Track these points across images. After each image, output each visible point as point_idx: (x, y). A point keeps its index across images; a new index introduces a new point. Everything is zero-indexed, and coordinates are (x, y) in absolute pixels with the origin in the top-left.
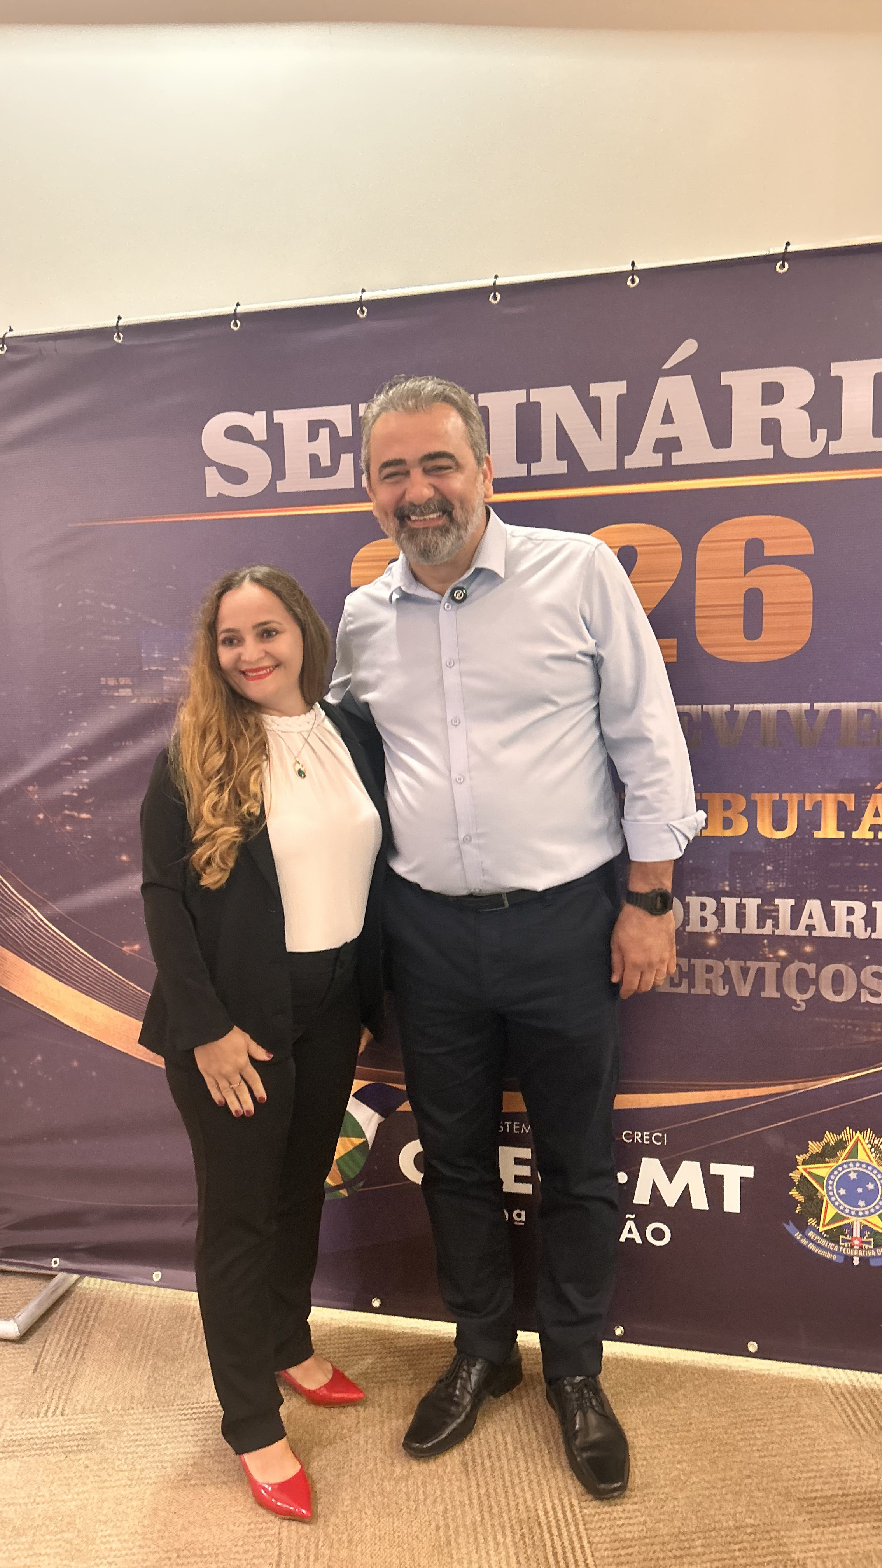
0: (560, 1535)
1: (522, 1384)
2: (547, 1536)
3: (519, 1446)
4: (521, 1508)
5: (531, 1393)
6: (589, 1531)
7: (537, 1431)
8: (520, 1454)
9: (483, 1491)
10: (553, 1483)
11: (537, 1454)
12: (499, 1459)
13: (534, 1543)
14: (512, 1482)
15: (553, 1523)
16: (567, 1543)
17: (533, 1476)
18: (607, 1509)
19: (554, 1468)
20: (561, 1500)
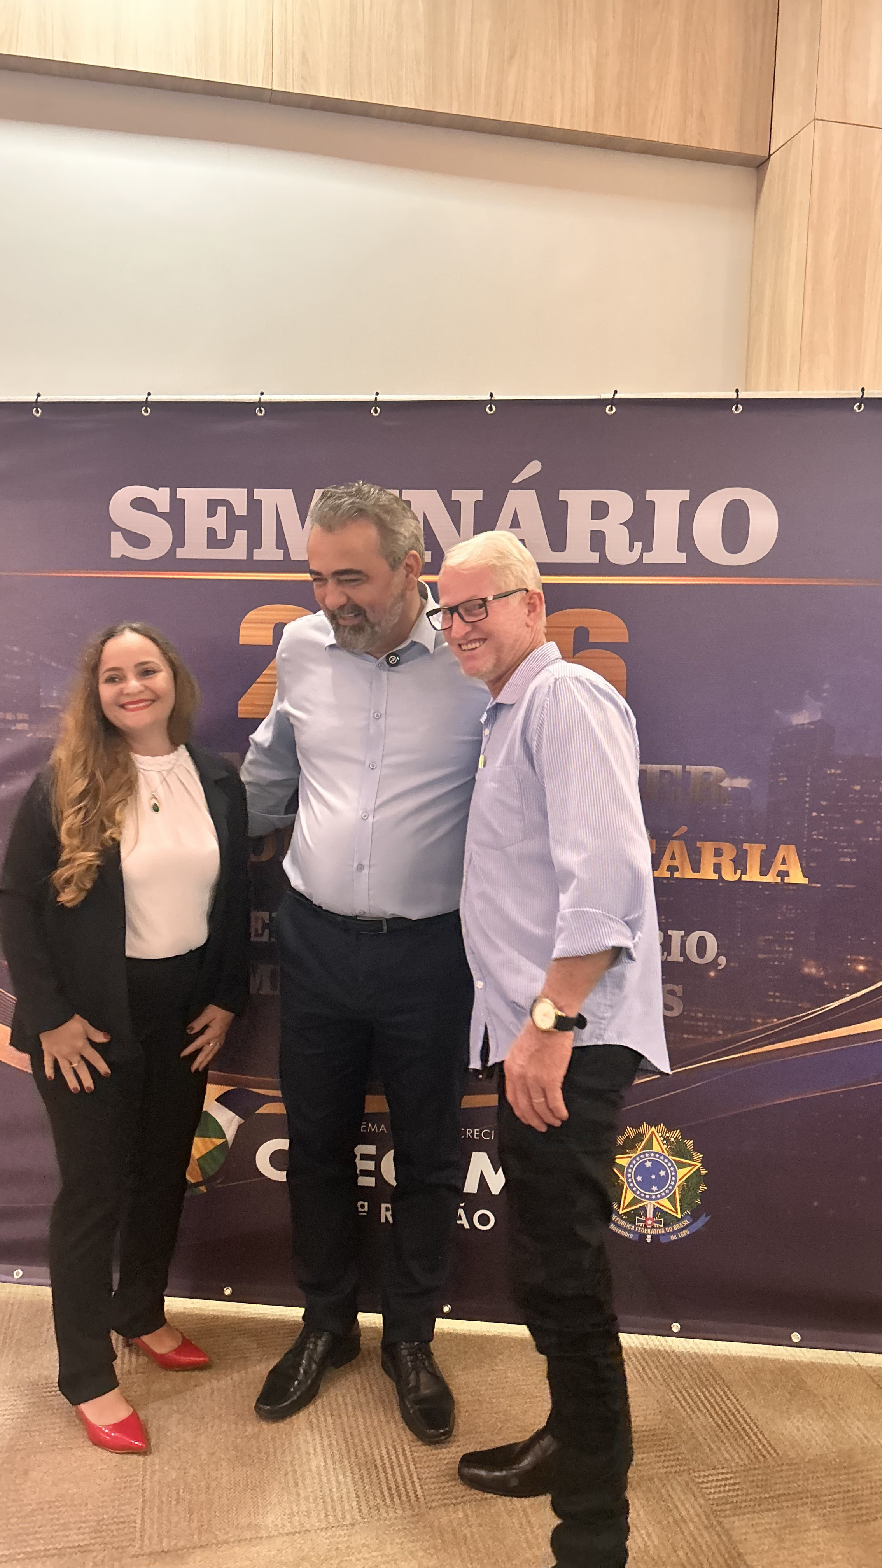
0: (394, 1474)
1: (360, 1355)
2: (382, 1475)
3: (358, 1406)
4: (360, 1454)
5: (369, 1363)
6: (419, 1470)
7: (373, 1393)
8: (358, 1413)
9: (326, 1443)
10: (387, 1433)
11: (373, 1411)
12: (340, 1417)
13: (371, 1482)
14: (352, 1434)
15: (388, 1465)
16: (399, 1479)
17: (370, 1429)
18: (434, 1452)
19: (388, 1422)
20: (394, 1447)
